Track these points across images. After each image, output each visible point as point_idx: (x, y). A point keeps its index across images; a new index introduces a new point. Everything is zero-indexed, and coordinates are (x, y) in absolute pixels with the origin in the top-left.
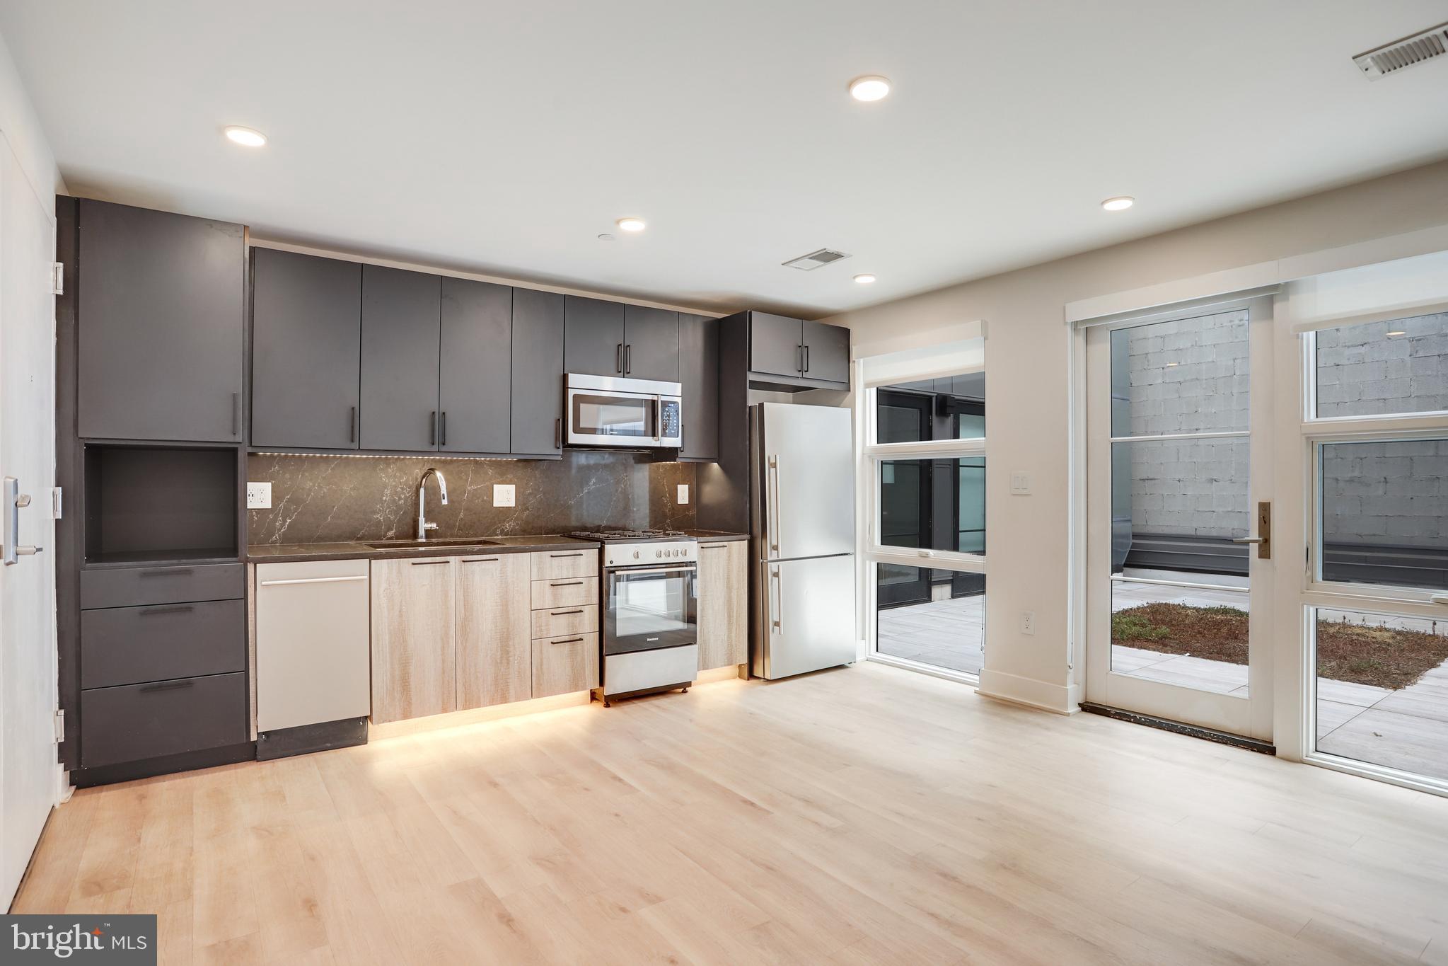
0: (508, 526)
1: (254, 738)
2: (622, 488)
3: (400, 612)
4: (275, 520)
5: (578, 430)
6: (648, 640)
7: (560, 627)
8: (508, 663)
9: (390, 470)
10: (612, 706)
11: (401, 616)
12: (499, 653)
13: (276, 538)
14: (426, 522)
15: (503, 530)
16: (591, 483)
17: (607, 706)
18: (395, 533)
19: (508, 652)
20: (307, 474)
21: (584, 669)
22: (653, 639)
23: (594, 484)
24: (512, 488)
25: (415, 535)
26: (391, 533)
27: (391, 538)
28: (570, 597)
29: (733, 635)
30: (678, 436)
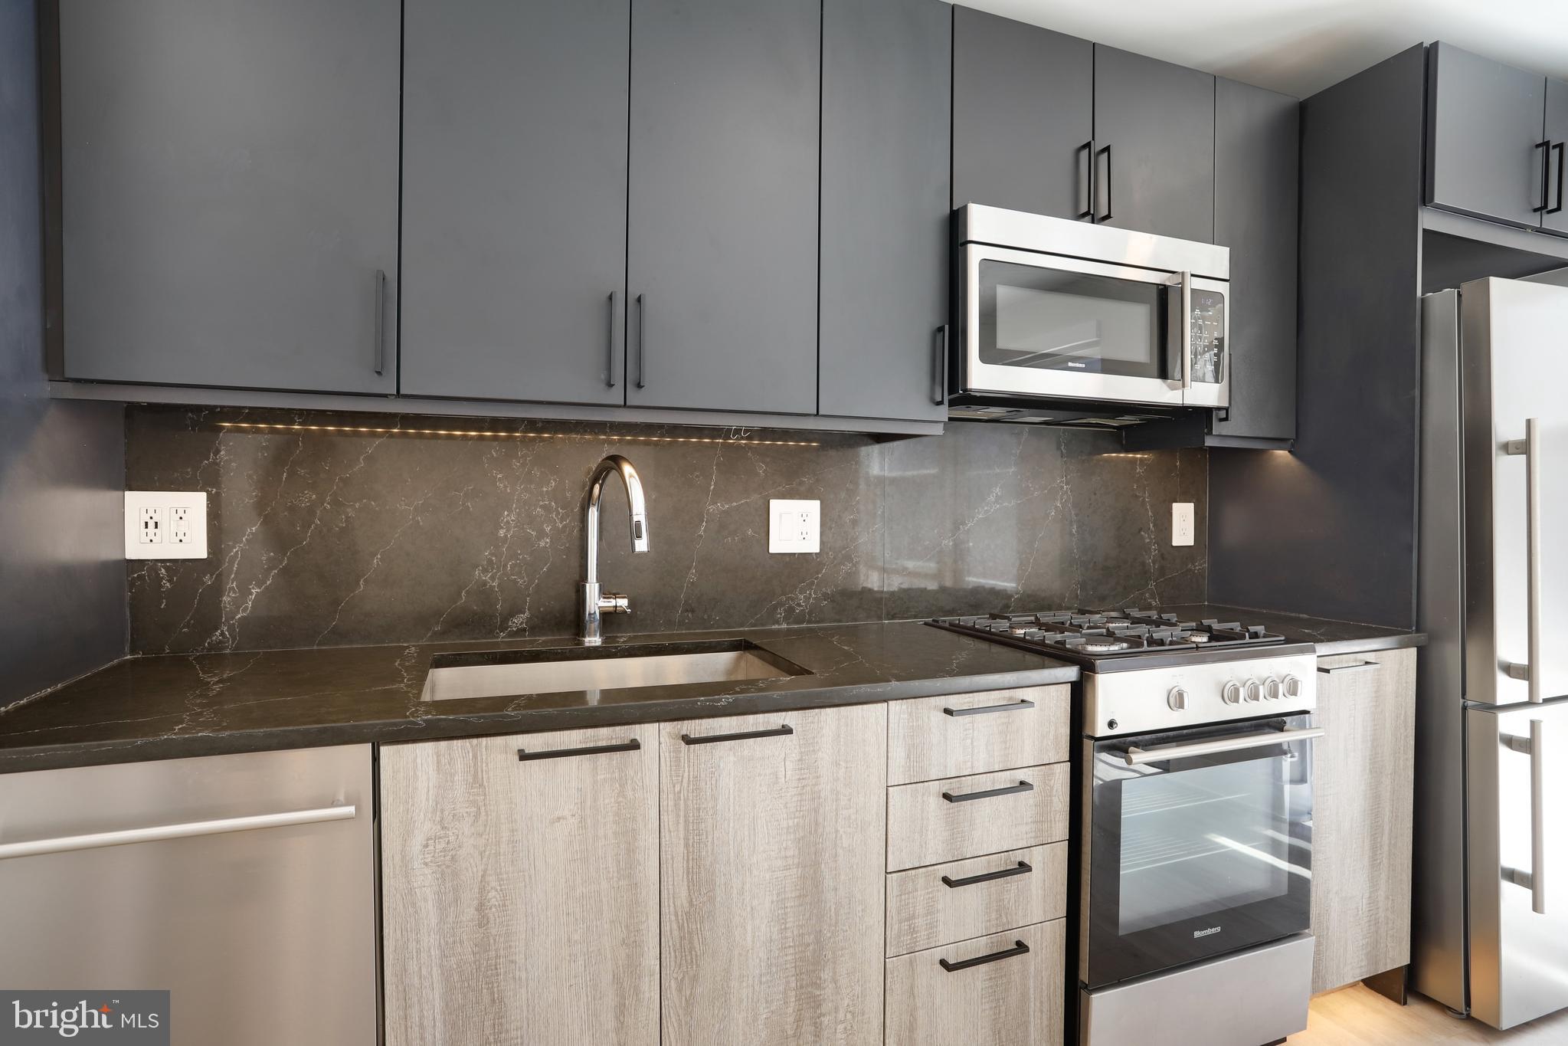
2: (1056, 508)
3: (481, 907)
5: (991, 354)
7: (966, 918)
9: (516, 464)
11: (483, 922)
13: (222, 634)
14: (605, 593)
15: (791, 610)
16: (992, 498)
18: (529, 620)
20: (302, 472)
23: (998, 499)
24: (813, 507)
25: (576, 621)
26: (519, 621)
27: (521, 632)
28: (995, 828)
30: (1221, 380)
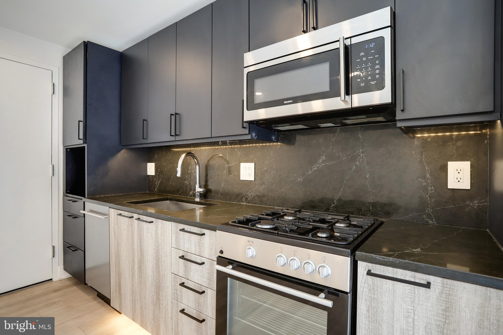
2: (356, 165)
4: (156, 181)
5: (253, 107)
12: (155, 297)
13: (156, 189)
15: (247, 199)
16: (321, 161)
19: (159, 300)
23: (323, 161)
24: (252, 165)
28: (195, 276)
30: (383, 87)
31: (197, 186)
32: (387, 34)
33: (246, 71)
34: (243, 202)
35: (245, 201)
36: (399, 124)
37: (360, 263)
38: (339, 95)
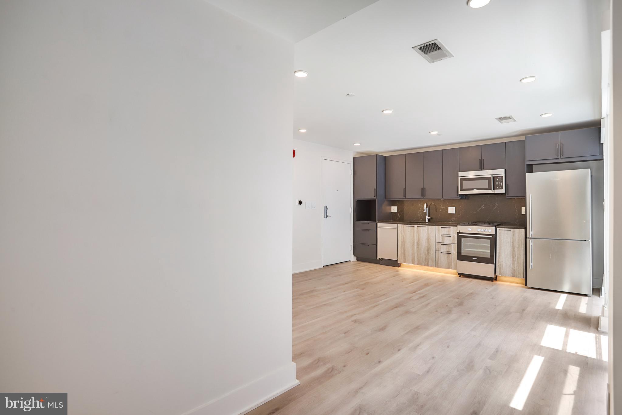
0: (453, 219)
1: (378, 259)
3: (404, 237)
4: (398, 215)
5: (462, 190)
6: (473, 258)
7: (444, 249)
8: (429, 255)
9: (421, 203)
10: (462, 277)
12: (427, 252)
13: (397, 219)
15: (451, 220)
16: (482, 206)
17: (460, 277)
19: (429, 253)
20: (404, 204)
21: (451, 263)
22: (475, 259)
24: (454, 208)
25: (426, 220)
26: (421, 220)
28: (447, 240)
29: (516, 265)
30: (503, 189)
31: (427, 216)
32: (504, 176)
33: (459, 178)
34: (450, 222)
35: (451, 222)
36: (507, 198)
37: (497, 228)
38: (491, 189)
